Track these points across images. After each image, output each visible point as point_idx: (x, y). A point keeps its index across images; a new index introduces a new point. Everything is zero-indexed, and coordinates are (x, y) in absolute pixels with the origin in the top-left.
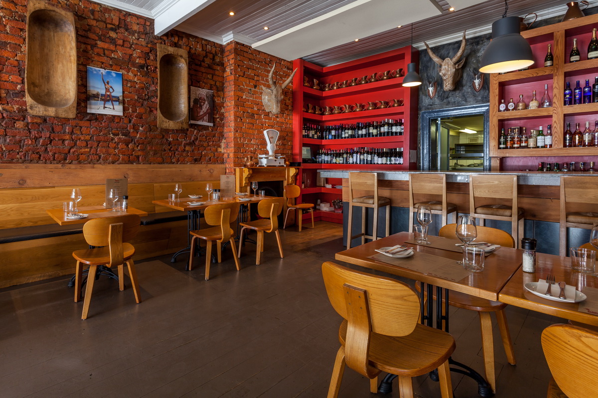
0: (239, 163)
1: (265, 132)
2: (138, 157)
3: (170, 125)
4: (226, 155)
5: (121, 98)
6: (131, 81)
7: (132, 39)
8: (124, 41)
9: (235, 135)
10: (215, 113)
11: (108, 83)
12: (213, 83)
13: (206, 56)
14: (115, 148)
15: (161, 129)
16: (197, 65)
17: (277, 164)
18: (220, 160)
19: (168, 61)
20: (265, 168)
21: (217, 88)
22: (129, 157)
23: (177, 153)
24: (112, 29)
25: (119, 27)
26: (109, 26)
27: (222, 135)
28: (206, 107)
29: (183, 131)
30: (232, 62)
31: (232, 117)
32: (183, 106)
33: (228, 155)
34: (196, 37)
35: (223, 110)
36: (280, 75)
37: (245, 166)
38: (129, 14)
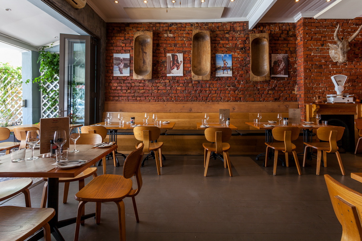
0: (308, 100)
1: (332, 78)
2: (240, 98)
3: (258, 79)
4: (298, 96)
5: (231, 67)
6: (236, 57)
7: (237, 35)
8: (232, 37)
9: (304, 81)
10: (289, 68)
11: (225, 61)
12: (287, 49)
13: (282, 33)
14: (228, 94)
15: (253, 82)
16: (275, 40)
17: (345, 101)
18: (294, 99)
19: (257, 42)
20: (333, 104)
21: (291, 52)
22: (236, 98)
23: (263, 95)
24: (227, 33)
25: (230, 31)
26: (226, 32)
27: (295, 83)
28: (282, 65)
29: (266, 82)
30: (301, 32)
31: (302, 69)
32: (266, 66)
33: (300, 95)
34: (275, 23)
35: (296, 66)
36: (347, 32)
37: (314, 103)
38: (235, 23)
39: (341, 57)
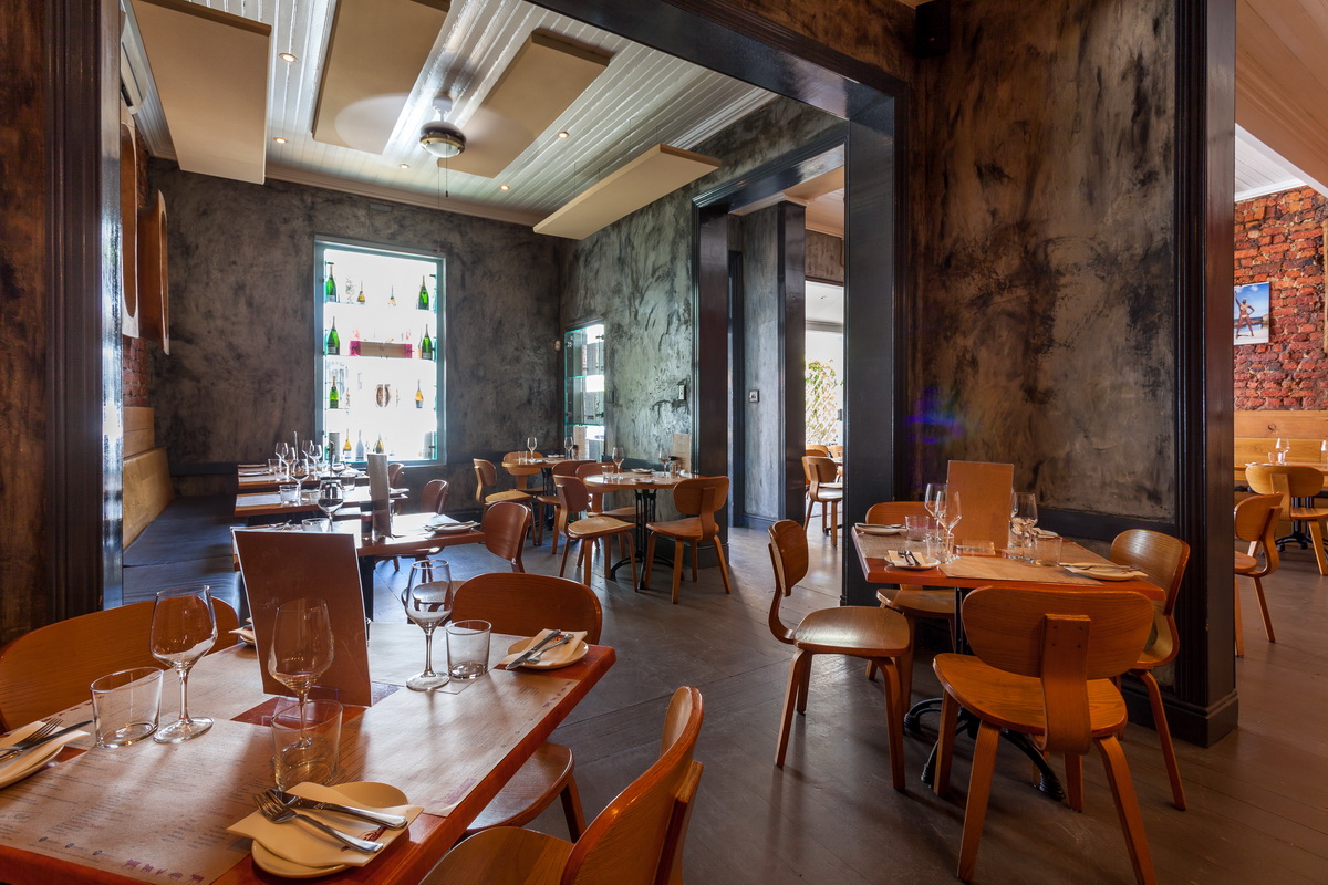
2: (1300, 400)
6: (1285, 289)
7: (1289, 227)
8: (1273, 237)
11: (1244, 303)
22: (1282, 401)
24: (1254, 228)
25: (1265, 219)
26: (1248, 225)
38: (1285, 193)
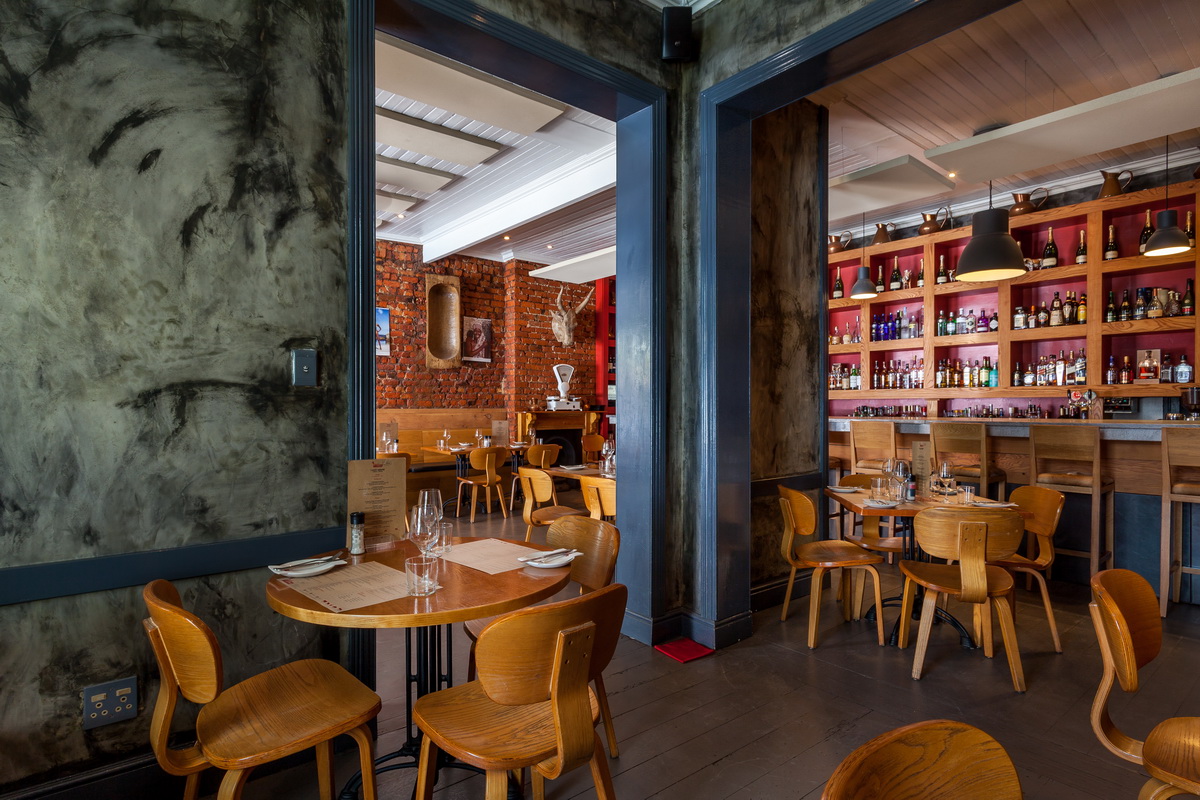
0: (521, 406)
1: (555, 368)
2: (405, 401)
3: (440, 364)
4: (506, 397)
5: (388, 337)
6: (398, 317)
7: (399, 270)
8: (391, 274)
9: (516, 372)
10: (493, 346)
12: (491, 310)
13: (482, 279)
14: (382, 391)
15: (431, 369)
16: (471, 290)
17: (570, 407)
18: (500, 403)
19: (438, 291)
20: (555, 413)
21: (496, 315)
22: (396, 401)
23: (448, 395)
24: (381, 263)
25: (386, 259)
26: (378, 260)
27: (502, 373)
28: (481, 340)
29: (455, 370)
30: (513, 284)
31: (513, 351)
32: (454, 341)
33: (510, 397)
34: (470, 258)
35: (503, 342)
37: (529, 410)
38: (397, 244)
39: (566, 336)
